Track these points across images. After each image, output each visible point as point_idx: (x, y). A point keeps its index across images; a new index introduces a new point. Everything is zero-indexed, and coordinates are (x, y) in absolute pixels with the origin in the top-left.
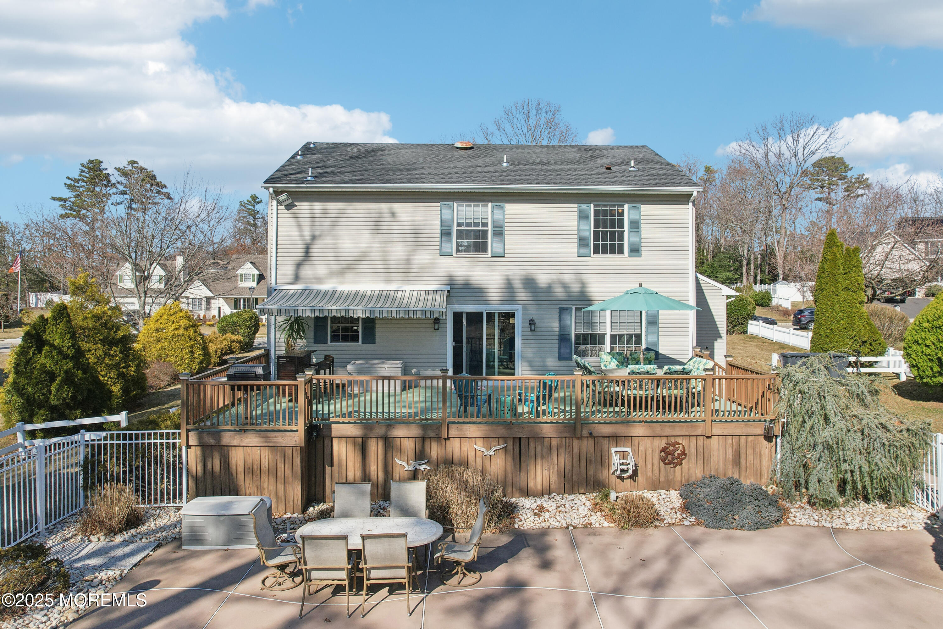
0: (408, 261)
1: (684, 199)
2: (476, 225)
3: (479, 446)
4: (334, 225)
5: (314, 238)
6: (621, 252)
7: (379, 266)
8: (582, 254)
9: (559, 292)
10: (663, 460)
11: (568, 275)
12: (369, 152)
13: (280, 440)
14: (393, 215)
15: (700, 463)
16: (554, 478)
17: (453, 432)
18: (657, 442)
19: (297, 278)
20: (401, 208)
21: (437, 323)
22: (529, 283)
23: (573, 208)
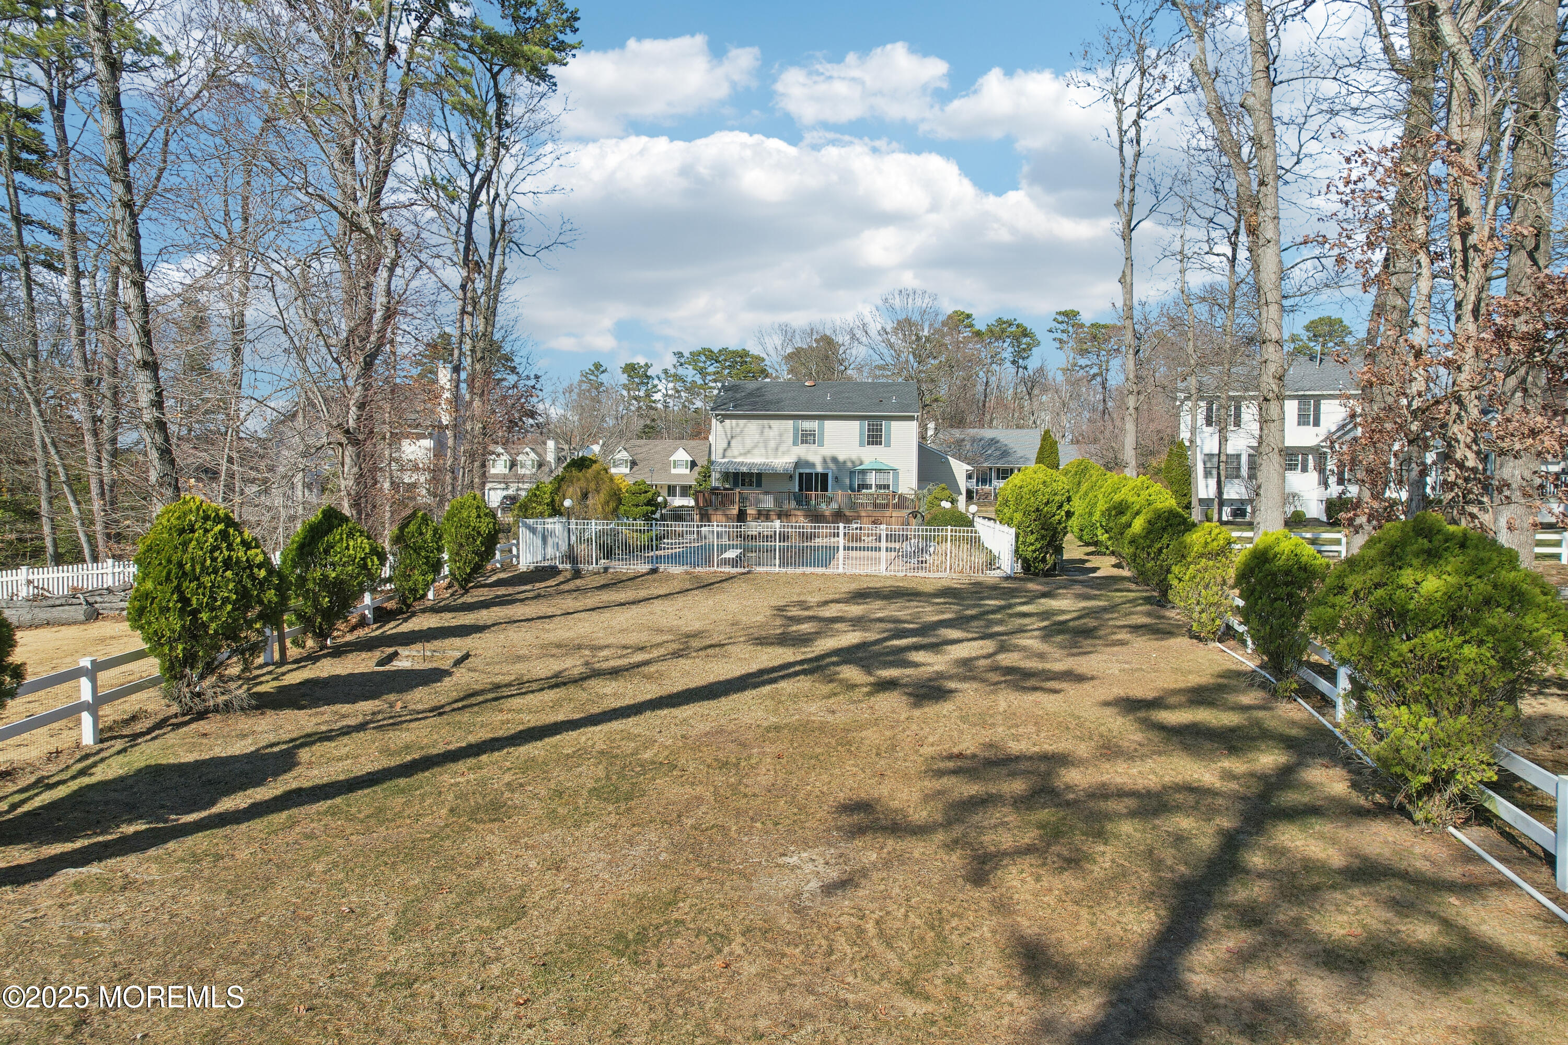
0: (777, 449)
1: (911, 418)
2: (810, 431)
3: (802, 519)
4: (742, 431)
5: (732, 437)
6: (880, 444)
7: (763, 451)
8: (861, 445)
9: (849, 464)
11: (854, 457)
12: (757, 390)
13: (729, 512)
14: (770, 427)
18: (870, 518)
19: (724, 457)
20: (774, 423)
21: (791, 477)
22: (835, 460)
23: (858, 423)
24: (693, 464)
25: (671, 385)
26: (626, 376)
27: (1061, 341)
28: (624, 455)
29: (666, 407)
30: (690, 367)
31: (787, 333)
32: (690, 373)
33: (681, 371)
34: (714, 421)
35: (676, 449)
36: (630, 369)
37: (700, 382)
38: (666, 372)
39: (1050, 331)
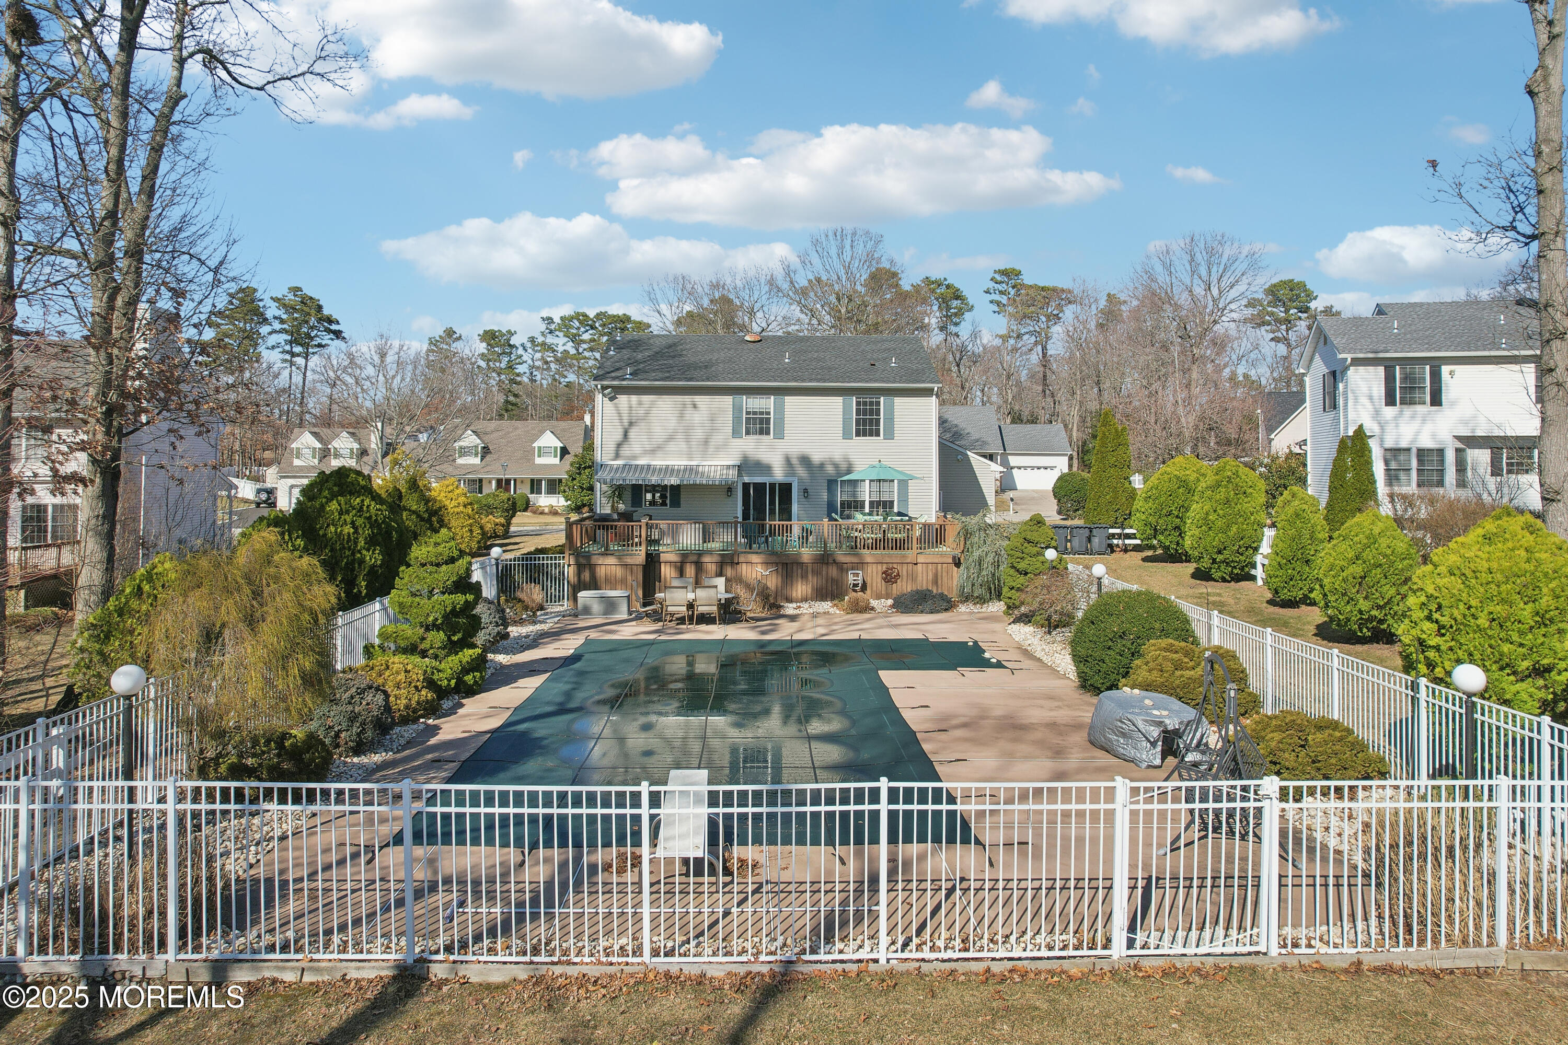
0: (706, 442)
1: (928, 392)
2: (761, 413)
3: (759, 569)
4: (647, 413)
5: (631, 424)
6: (878, 435)
7: (683, 446)
8: (846, 436)
9: (830, 469)
10: (884, 579)
11: (837, 456)
12: (670, 346)
13: (629, 560)
14: (695, 406)
15: (910, 582)
16: (810, 591)
17: (742, 559)
18: (879, 566)
19: (617, 456)
20: (701, 400)
21: (729, 490)
22: (805, 460)
23: (839, 400)
24: (564, 451)
25: (538, 355)
26: (484, 345)
27: (998, 303)
28: (470, 440)
29: (533, 381)
30: (561, 334)
31: (685, 287)
32: (562, 343)
33: (550, 340)
34: (599, 397)
35: (542, 432)
36: (490, 337)
37: (573, 351)
38: (532, 340)
39: (987, 292)
